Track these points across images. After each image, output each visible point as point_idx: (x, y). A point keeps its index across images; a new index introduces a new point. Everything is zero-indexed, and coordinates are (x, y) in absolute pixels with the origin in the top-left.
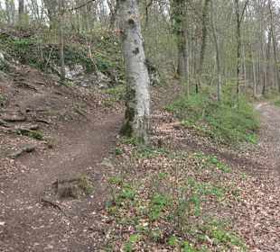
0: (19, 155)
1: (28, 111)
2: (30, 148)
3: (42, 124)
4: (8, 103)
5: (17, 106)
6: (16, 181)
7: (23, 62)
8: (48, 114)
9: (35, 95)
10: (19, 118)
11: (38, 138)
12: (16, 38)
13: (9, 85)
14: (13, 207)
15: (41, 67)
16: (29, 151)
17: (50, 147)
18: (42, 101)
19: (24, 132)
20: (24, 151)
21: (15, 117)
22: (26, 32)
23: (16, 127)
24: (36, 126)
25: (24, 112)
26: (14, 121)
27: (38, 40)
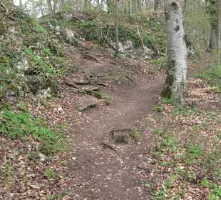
0: (84, 109)
1: (91, 76)
2: (93, 104)
3: (102, 86)
4: (77, 71)
5: (83, 72)
6: (83, 129)
7: (87, 39)
8: (106, 79)
9: (96, 64)
10: (85, 82)
11: (98, 97)
12: (82, 21)
13: (78, 56)
14: (81, 147)
15: (101, 43)
16: (92, 107)
17: (108, 104)
18: (101, 69)
19: (89, 92)
20: (88, 107)
21: (82, 81)
22: (90, 16)
23: (83, 89)
24: (97, 88)
25: (88, 77)
26: (81, 84)
27: (98, 22)
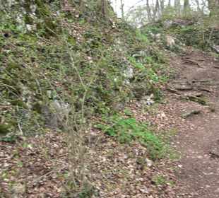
0: (188, 116)
1: (194, 82)
2: (197, 110)
3: (205, 92)
4: (178, 76)
5: (185, 78)
6: (187, 136)
7: (188, 44)
8: (210, 85)
9: (198, 69)
10: (187, 88)
11: (202, 103)
12: (183, 26)
13: (179, 62)
15: (203, 47)
16: (196, 113)
17: (213, 111)
18: (204, 74)
19: (192, 99)
20: (192, 113)
21: (184, 87)
22: (191, 21)
23: (186, 95)
24: (200, 94)
25: (190, 82)
26: (183, 90)
27: (200, 26)
